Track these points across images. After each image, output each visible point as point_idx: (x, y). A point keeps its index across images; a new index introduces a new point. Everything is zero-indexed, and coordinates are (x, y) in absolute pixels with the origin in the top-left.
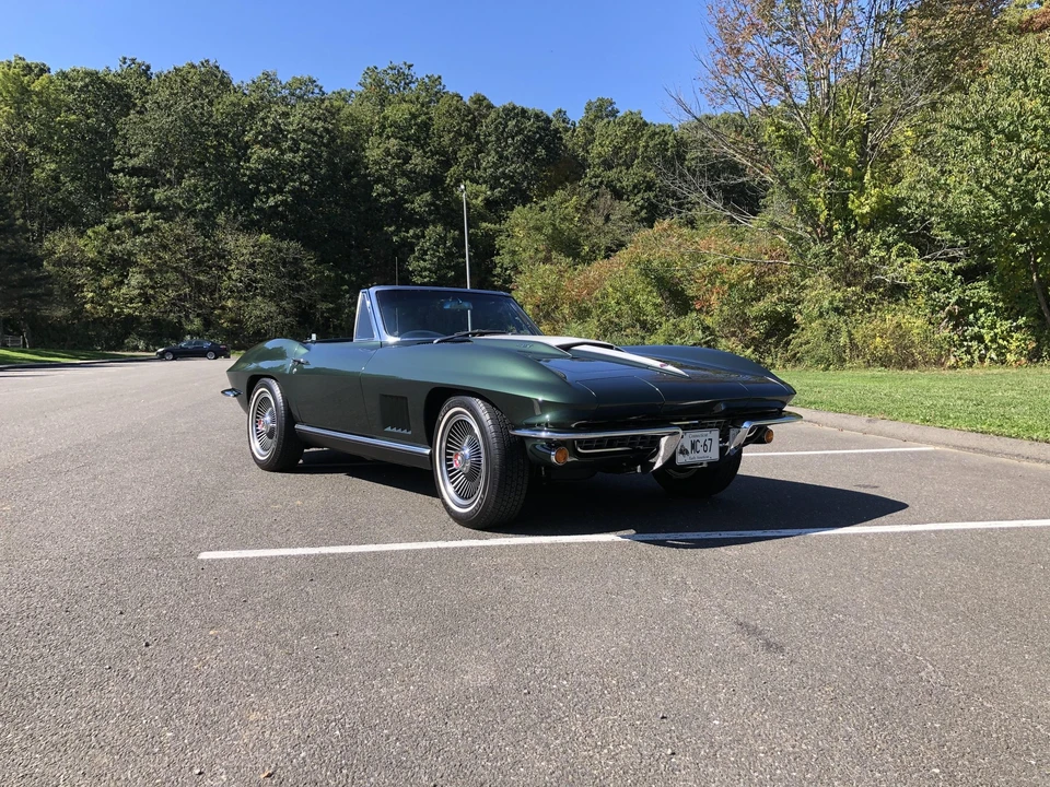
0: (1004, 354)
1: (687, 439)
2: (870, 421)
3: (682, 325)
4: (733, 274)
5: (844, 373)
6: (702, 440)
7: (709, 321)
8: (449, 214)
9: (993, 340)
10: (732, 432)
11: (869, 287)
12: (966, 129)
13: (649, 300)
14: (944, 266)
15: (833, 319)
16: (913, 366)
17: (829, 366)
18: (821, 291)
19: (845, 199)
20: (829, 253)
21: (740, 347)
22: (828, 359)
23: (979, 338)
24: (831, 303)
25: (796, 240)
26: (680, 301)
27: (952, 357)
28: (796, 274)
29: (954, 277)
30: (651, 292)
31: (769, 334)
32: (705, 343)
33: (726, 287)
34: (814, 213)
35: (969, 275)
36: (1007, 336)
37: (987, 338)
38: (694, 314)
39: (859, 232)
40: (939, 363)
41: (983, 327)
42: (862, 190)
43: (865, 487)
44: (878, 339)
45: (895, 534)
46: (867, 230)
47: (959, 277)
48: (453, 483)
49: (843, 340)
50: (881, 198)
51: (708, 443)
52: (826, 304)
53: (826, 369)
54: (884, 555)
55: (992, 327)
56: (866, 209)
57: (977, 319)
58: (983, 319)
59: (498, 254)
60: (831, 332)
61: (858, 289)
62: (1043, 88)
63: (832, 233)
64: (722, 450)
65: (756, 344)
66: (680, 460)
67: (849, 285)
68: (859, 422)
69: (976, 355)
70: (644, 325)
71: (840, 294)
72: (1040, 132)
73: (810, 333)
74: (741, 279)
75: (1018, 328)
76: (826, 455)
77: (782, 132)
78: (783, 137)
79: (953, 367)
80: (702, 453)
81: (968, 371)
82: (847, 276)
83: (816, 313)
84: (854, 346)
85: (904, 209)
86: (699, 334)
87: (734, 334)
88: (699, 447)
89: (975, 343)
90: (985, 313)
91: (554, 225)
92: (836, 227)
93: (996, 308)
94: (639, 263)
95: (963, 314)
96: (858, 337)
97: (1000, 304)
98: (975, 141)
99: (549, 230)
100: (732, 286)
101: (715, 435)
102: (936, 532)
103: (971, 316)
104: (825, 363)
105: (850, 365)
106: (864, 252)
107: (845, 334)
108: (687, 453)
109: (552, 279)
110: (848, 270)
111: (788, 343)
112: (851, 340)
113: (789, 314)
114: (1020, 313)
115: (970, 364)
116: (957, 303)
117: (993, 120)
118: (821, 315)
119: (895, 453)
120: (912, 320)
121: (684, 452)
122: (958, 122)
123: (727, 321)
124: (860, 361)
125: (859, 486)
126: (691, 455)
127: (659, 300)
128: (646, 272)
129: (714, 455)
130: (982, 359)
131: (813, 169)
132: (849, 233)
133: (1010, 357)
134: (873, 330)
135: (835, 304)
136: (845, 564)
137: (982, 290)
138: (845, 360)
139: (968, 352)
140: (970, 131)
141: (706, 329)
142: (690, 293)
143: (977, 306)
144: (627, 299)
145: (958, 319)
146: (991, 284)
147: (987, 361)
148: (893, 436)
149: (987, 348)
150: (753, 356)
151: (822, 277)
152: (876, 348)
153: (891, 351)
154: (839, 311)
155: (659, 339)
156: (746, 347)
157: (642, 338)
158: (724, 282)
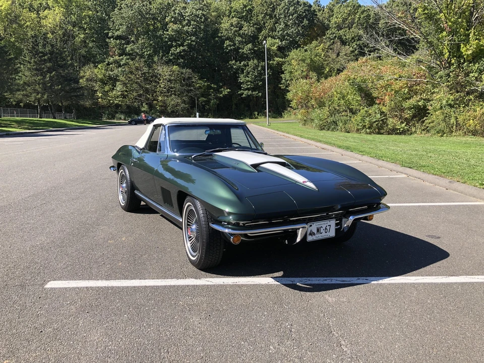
1: (314, 227)
2: (450, 182)
3: (370, 111)
4: (397, 85)
5: (451, 139)
6: (324, 227)
7: (384, 109)
8: (259, 54)
10: (344, 220)
11: (468, 93)
13: (355, 98)
15: (447, 110)
17: (444, 134)
18: (442, 96)
19: (459, 47)
20: (448, 75)
21: (399, 122)
22: (443, 131)
24: (447, 102)
25: (430, 68)
26: (369, 99)
28: (429, 86)
30: (355, 94)
31: (414, 116)
32: (381, 120)
33: (393, 92)
34: (442, 54)
38: (376, 106)
39: (466, 64)
42: (468, 42)
43: (432, 237)
44: (471, 121)
45: (436, 285)
46: (471, 63)
48: (190, 241)
49: (453, 120)
50: (479, 45)
51: (328, 228)
52: (444, 102)
53: (442, 136)
54: (423, 307)
56: (470, 52)
59: (284, 73)
60: (446, 116)
61: (462, 94)
63: (450, 64)
64: (337, 230)
65: (407, 121)
66: (310, 238)
67: (458, 92)
68: (444, 182)
70: (351, 111)
71: (452, 97)
73: (435, 117)
74: (401, 88)
76: (419, 206)
77: (426, 12)
78: (427, 14)
80: (324, 234)
82: (457, 87)
83: (439, 106)
84: (458, 124)
86: (378, 116)
87: (396, 116)
88: (322, 230)
91: (311, 59)
92: (453, 61)
94: (349, 80)
96: (460, 119)
99: (308, 61)
100: (396, 92)
101: (333, 223)
102: (463, 284)
104: (442, 133)
105: (455, 134)
106: (467, 75)
108: (314, 234)
109: (306, 88)
111: (423, 122)
112: (457, 121)
113: (425, 106)
118: (441, 108)
119: (460, 205)
121: (312, 234)
123: (393, 109)
124: (461, 132)
125: (429, 236)
126: (317, 236)
127: (359, 98)
128: (353, 84)
129: (332, 233)
131: (442, 30)
132: (460, 64)
134: (469, 116)
135: (449, 102)
136: (395, 316)
138: (452, 132)
141: (382, 113)
142: (375, 95)
144: (343, 98)
148: (462, 193)
150: (406, 128)
151: (444, 88)
152: (470, 126)
153: (478, 127)
154: (451, 106)
155: (358, 118)
156: (402, 123)
157: (350, 117)
158: (392, 90)
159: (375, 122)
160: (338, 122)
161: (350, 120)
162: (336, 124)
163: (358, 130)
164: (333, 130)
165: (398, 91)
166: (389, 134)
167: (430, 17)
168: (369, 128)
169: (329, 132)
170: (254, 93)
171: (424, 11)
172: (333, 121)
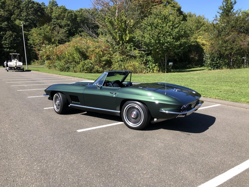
0: (154, 71)
3: (86, 62)
4: (97, 50)
7: (91, 61)
9: (152, 68)
11: (127, 56)
12: (148, 25)
13: (77, 56)
14: (143, 52)
15: (120, 62)
16: (137, 73)
18: (117, 57)
19: (122, 36)
20: (119, 48)
23: (149, 67)
24: (120, 59)
25: (112, 44)
26: (84, 56)
27: (144, 71)
28: (111, 52)
29: (145, 55)
30: (77, 54)
31: (105, 65)
32: (91, 67)
34: (116, 39)
35: (148, 55)
36: (154, 67)
37: (151, 68)
38: (88, 60)
40: (141, 72)
41: (150, 65)
42: (126, 35)
44: (130, 67)
46: (126, 43)
47: (146, 55)
49: (123, 67)
50: (130, 37)
52: (119, 59)
55: (152, 65)
56: (127, 39)
57: (149, 64)
58: (150, 64)
59: (29, 40)
60: (120, 65)
61: (125, 56)
62: (161, 18)
65: (102, 67)
67: (123, 55)
69: (149, 71)
70: (75, 62)
71: (121, 57)
72: (161, 27)
73: (115, 65)
74: (99, 52)
75: (156, 66)
77: (109, 20)
78: (109, 21)
79: (144, 73)
81: (147, 74)
82: (123, 53)
83: (117, 61)
85: (134, 39)
86: (90, 65)
87: (97, 65)
89: (148, 68)
90: (150, 62)
91: (44, 34)
92: (121, 42)
93: (153, 62)
94: (74, 47)
95: (146, 63)
96: (126, 66)
97: (153, 61)
98: (149, 28)
100: (97, 54)
103: (148, 63)
106: (126, 48)
107: (123, 66)
110: (123, 52)
112: (125, 67)
113: (110, 60)
114: (157, 62)
115: (148, 72)
116: (145, 60)
117: (153, 24)
118: (118, 62)
120: (136, 63)
122: (147, 24)
123: (96, 61)
127: (79, 56)
128: (76, 49)
130: (150, 71)
132: (123, 43)
133: (155, 71)
137: (150, 58)
139: (147, 70)
140: (149, 26)
141: (91, 63)
142: (88, 54)
143: (149, 61)
144: (71, 55)
145: (146, 64)
146: (152, 57)
147: (151, 72)
149: (151, 70)
150: (102, 70)
151: (117, 53)
152: (130, 69)
153: (133, 69)
154: (122, 61)
155: (80, 65)
156: (100, 68)
157: (76, 65)
158: (95, 53)
159: (89, 67)
160: (70, 67)
161: (76, 66)
162: (69, 68)
163: (80, 71)
164: (67, 71)
165: (98, 54)
166: (95, 73)
167: (111, 23)
168: (86, 70)
169: (66, 72)
170: (11, 50)
171: (108, 19)
172: (68, 67)
